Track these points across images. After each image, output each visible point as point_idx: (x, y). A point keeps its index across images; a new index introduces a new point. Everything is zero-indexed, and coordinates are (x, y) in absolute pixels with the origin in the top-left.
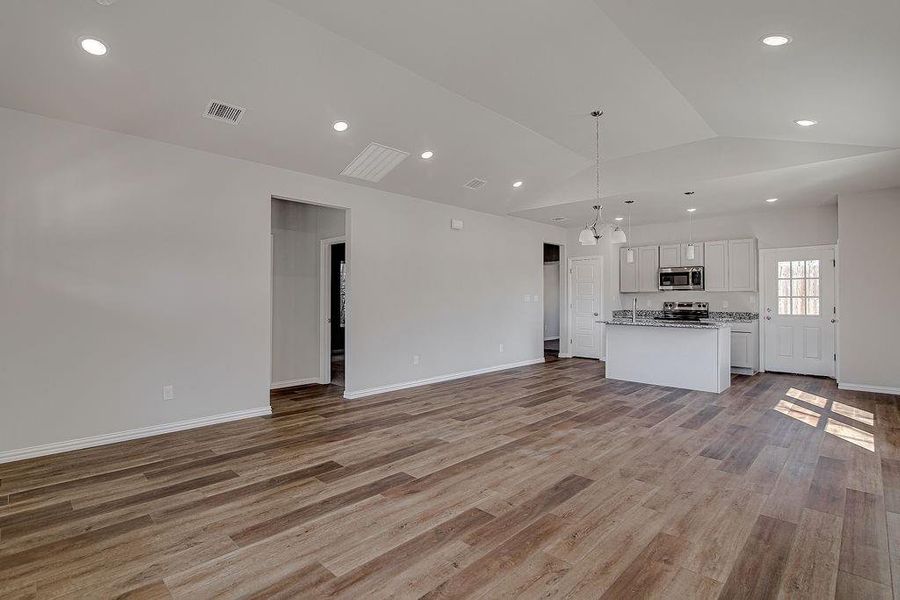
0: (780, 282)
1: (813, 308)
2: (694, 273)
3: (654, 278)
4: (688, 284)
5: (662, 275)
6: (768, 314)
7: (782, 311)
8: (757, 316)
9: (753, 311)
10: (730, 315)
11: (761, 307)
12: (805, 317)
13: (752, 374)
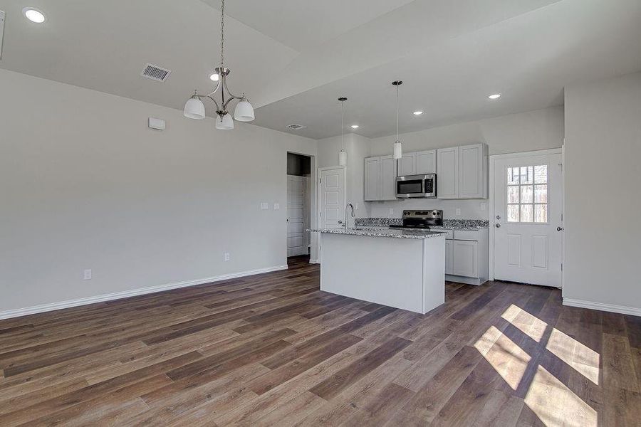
0: (510, 190)
1: (541, 216)
2: (426, 180)
3: (392, 187)
4: (422, 192)
5: (400, 183)
6: (497, 222)
7: (510, 219)
8: (487, 223)
9: (484, 219)
10: (462, 222)
11: (491, 214)
12: (533, 224)
13: (478, 283)
